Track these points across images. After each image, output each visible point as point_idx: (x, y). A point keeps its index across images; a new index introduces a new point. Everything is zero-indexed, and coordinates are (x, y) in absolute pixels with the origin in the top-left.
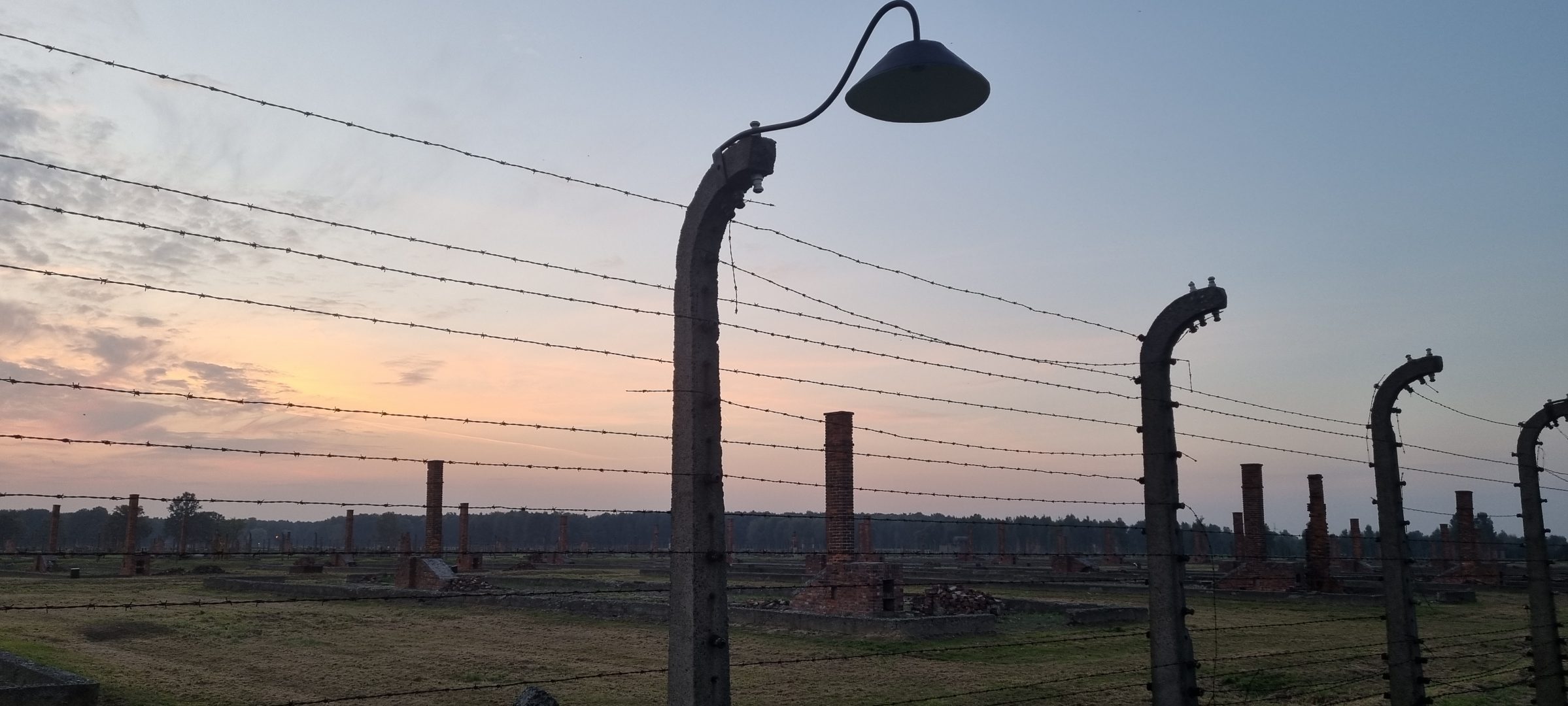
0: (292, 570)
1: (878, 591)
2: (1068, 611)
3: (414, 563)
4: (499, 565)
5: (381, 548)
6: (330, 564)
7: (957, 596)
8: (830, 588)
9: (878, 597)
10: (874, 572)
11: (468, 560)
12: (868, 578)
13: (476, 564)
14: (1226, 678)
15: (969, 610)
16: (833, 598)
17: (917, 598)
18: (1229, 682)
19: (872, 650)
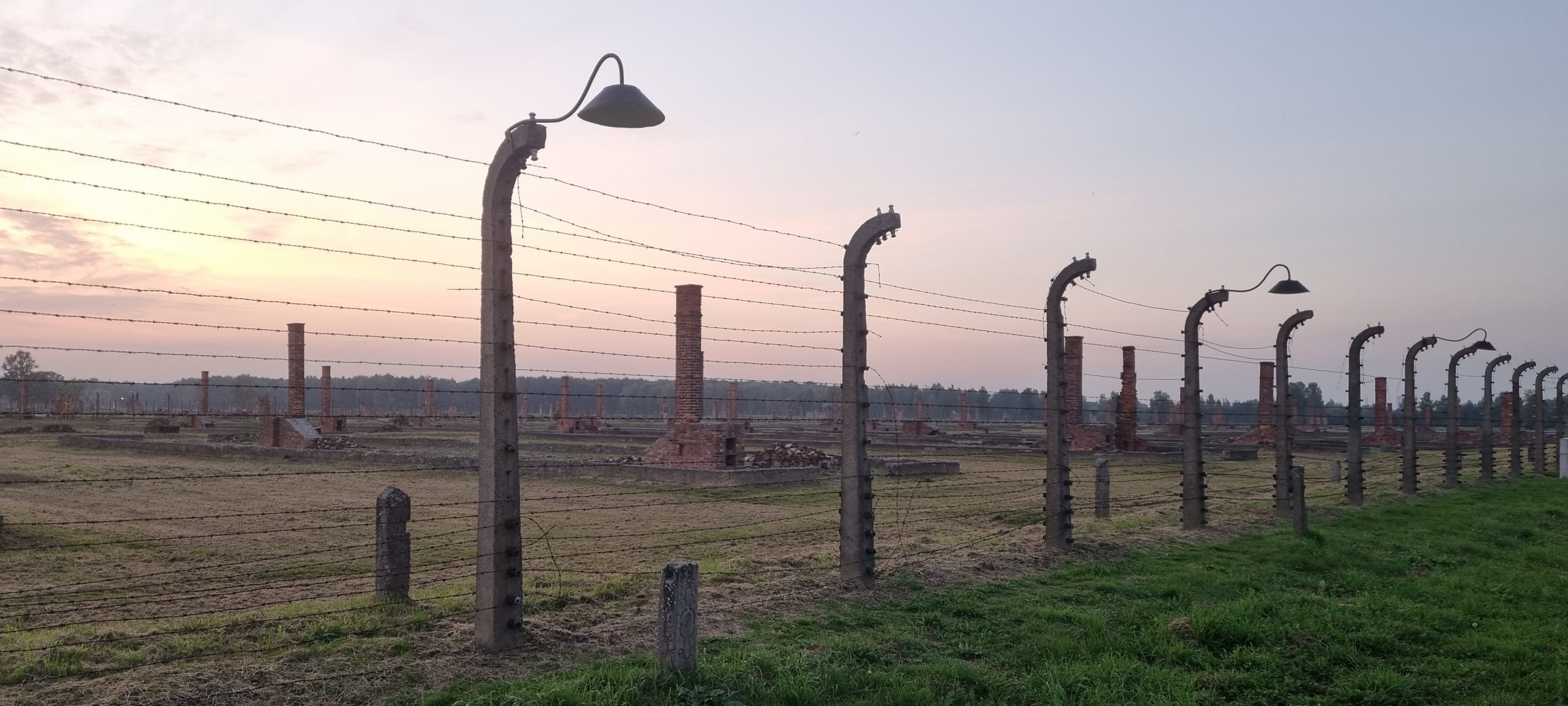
0: (146, 430)
1: (721, 448)
2: (887, 465)
3: (277, 422)
4: (364, 428)
5: (238, 411)
6: (186, 426)
7: (792, 452)
8: (678, 446)
9: (721, 453)
10: (718, 431)
11: (332, 423)
12: (713, 436)
13: (340, 425)
14: (996, 515)
15: (802, 464)
16: (681, 454)
17: (758, 456)
18: (998, 518)
19: (706, 496)
